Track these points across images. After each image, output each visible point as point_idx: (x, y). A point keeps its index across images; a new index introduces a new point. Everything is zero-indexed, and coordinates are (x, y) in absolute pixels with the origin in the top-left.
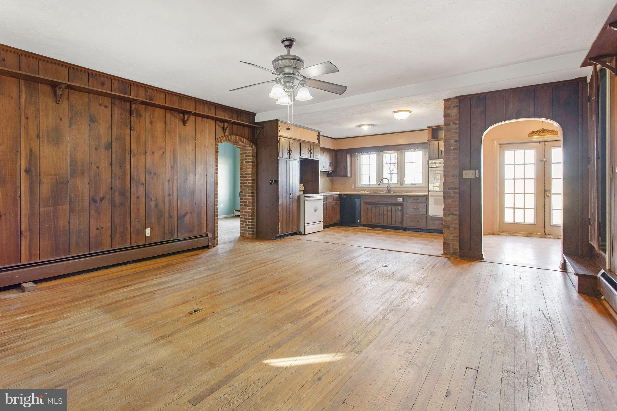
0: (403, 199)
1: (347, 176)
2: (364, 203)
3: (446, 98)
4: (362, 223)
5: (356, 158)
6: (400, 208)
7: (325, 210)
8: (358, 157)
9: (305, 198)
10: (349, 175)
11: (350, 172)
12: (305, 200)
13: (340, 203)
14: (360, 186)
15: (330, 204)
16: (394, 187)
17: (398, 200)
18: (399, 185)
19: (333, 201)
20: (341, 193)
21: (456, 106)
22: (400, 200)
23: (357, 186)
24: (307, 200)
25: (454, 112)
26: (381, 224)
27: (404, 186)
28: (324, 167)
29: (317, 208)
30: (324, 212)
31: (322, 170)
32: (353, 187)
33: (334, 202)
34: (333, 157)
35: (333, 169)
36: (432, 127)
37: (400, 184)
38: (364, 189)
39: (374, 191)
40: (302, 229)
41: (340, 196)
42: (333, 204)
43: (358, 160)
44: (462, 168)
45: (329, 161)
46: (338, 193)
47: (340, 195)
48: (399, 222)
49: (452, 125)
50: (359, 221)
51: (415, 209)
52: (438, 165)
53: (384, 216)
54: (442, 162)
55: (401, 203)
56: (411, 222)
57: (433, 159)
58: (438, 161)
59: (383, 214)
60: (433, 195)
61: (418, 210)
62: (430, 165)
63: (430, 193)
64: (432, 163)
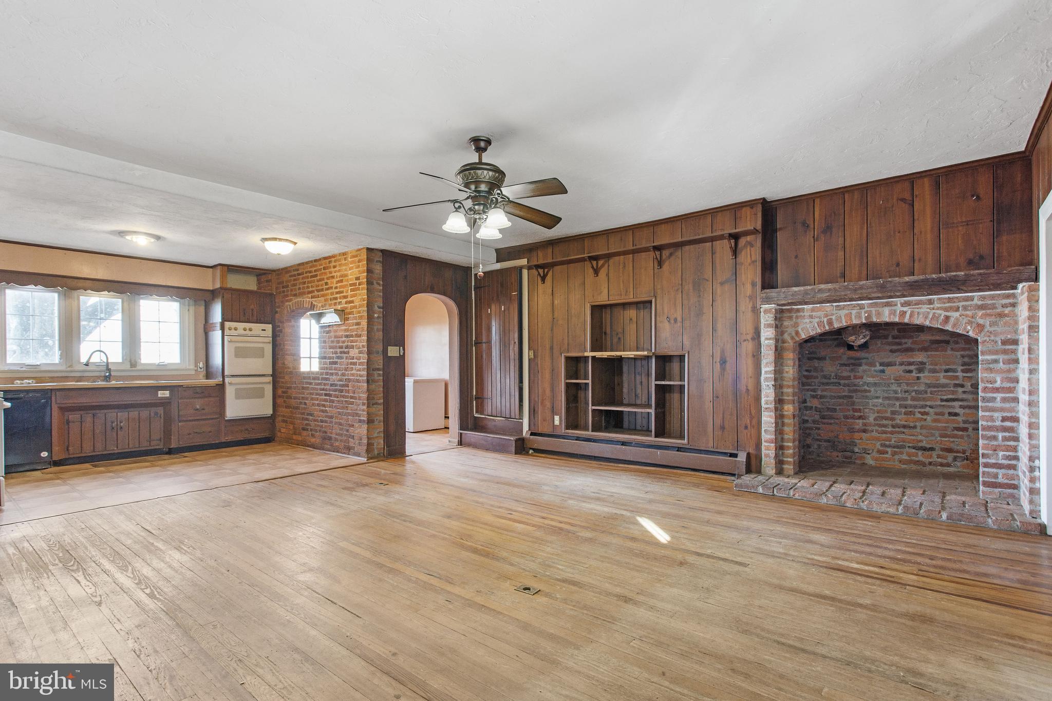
0: (172, 393)
2: (59, 408)
3: (370, 247)
4: (55, 458)
6: (161, 410)
17: (159, 395)
18: (128, 367)
21: (380, 261)
22: (163, 395)
25: (378, 268)
26: (109, 453)
27: (139, 368)
36: (228, 266)
37: (129, 363)
38: (22, 376)
44: (387, 343)
48: (157, 440)
49: (376, 286)
50: (44, 454)
51: (197, 409)
52: (241, 332)
53: (119, 432)
54: (248, 328)
55: (167, 401)
56: (189, 434)
57: (232, 321)
58: (241, 325)
59: (116, 430)
60: (233, 382)
61: (204, 412)
62: (227, 332)
63: (227, 380)
64: (236, 329)
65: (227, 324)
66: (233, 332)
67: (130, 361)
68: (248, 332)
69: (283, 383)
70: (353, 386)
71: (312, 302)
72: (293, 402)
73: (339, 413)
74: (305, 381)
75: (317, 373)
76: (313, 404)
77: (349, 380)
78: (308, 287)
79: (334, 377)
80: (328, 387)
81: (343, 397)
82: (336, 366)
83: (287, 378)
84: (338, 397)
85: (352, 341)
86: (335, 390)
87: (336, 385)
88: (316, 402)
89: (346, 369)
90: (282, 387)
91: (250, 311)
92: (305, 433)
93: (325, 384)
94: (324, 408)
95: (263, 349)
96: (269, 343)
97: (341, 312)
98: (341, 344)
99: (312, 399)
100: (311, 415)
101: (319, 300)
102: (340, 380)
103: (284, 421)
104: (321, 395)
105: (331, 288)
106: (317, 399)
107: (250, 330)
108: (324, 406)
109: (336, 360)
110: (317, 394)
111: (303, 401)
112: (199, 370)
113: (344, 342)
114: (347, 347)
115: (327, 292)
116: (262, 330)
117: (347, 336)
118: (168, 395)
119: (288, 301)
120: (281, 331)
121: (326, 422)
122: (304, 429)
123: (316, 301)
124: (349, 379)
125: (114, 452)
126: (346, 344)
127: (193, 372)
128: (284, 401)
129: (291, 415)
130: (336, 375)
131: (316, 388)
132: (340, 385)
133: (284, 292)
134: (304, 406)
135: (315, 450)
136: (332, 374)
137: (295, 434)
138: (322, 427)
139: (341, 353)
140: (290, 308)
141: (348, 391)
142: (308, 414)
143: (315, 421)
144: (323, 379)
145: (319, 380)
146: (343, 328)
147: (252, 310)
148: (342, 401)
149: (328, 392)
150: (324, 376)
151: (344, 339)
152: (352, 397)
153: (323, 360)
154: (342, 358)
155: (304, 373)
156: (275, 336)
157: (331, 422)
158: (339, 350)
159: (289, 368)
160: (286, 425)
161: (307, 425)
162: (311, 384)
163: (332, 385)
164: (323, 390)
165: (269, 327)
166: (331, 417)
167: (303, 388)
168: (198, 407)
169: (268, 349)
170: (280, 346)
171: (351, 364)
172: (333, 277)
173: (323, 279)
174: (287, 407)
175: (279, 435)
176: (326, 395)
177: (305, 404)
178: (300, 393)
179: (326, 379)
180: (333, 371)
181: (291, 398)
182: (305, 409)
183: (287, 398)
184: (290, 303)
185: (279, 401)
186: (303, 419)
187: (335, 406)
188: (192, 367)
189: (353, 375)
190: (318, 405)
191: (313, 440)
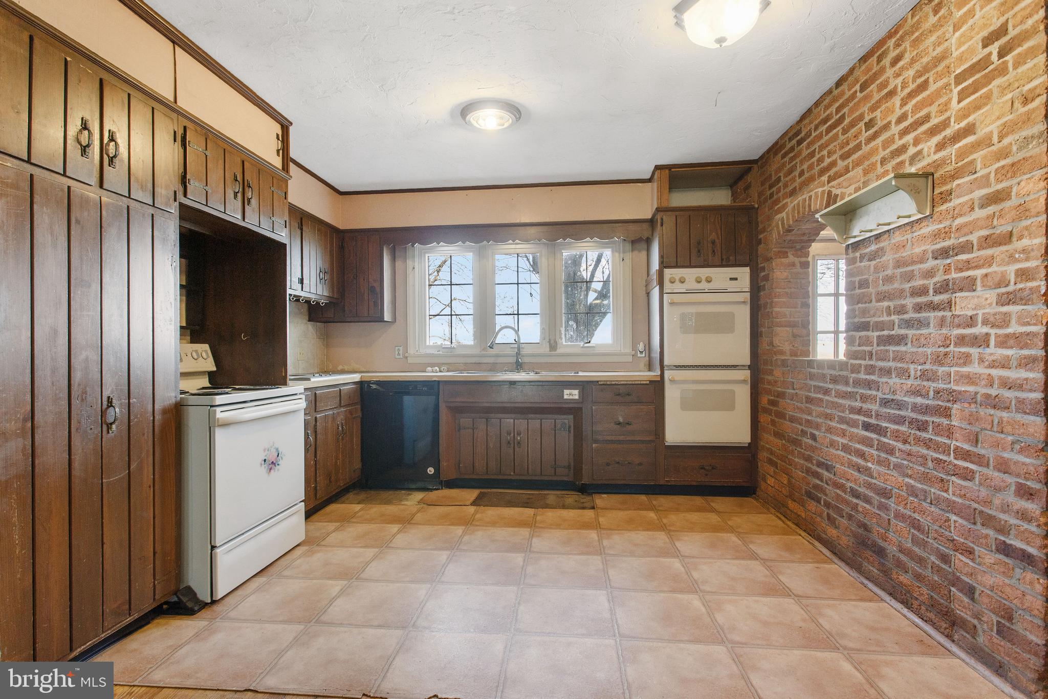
0: (582, 394)
1: (381, 319)
2: (449, 408)
4: (443, 477)
5: (410, 263)
6: (568, 419)
7: (313, 447)
8: (416, 259)
9: (211, 417)
10: (387, 317)
11: (390, 306)
12: (212, 425)
13: (362, 410)
14: (423, 351)
15: (330, 420)
16: (533, 355)
17: (566, 397)
18: (545, 349)
19: (340, 406)
20: (368, 376)
22: (571, 397)
23: (411, 351)
24: (226, 424)
26: (506, 477)
27: (559, 351)
28: (301, 281)
29: (277, 450)
30: (308, 455)
31: (293, 293)
32: (399, 354)
33: (342, 409)
34: (332, 256)
35: (333, 292)
36: (669, 167)
38: (436, 361)
39: (467, 367)
40: (196, 579)
41: (362, 389)
42: (340, 419)
43: (416, 269)
45: (320, 263)
46: (356, 377)
47: (361, 384)
48: (564, 467)
50: (431, 471)
51: (619, 424)
52: (691, 285)
53: (517, 449)
54: (704, 278)
55: (576, 405)
56: (608, 464)
57: (677, 266)
58: (690, 273)
59: (512, 445)
60: (676, 378)
61: (629, 428)
62: (668, 287)
63: (668, 374)
64: (682, 281)
65: (668, 273)
66: (678, 288)
67: (549, 342)
68: (704, 285)
69: (769, 383)
70: (973, 419)
71: (830, 193)
72: (788, 427)
73: (913, 491)
74: (813, 383)
75: (842, 365)
76: (832, 444)
77: (954, 396)
78: (821, 160)
79: (894, 381)
80: (874, 407)
81: (927, 444)
82: (902, 348)
83: (778, 373)
84: (905, 442)
85: (968, 265)
86: (900, 420)
87: (900, 405)
88: (841, 440)
89: (939, 360)
90: (769, 392)
91: (710, 245)
92: (812, 505)
93: (864, 399)
94: (860, 461)
95: (732, 315)
96: (744, 302)
97: (921, 182)
98: (918, 283)
99: (829, 430)
100: (828, 468)
101: (849, 179)
102: (917, 393)
103: (771, 462)
104: (854, 424)
105: (886, 127)
106: (843, 434)
107: (709, 280)
108: (862, 455)
109: (903, 332)
110: (842, 420)
111: (810, 430)
112: (639, 355)
113: (930, 274)
114: (943, 288)
115: (873, 144)
116: (731, 279)
117: (944, 253)
118: (577, 397)
119: (779, 211)
120: (766, 278)
121: (868, 500)
122: (810, 495)
123: (839, 186)
124: (951, 392)
125: (509, 478)
126: (939, 277)
127: (630, 359)
128: (772, 421)
129: (784, 453)
130: (899, 375)
131: (840, 405)
132: (915, 409)
133: (772, 195)
134: (810, 442)
135: (836, 560)
136: (888, 372)
137: (791, 496)
138: (855, 507)
139: (919, 308)
140: (783, 224)
141: (949, 432)
142: (819, 464)
143: (837, 485)
144: (857, 383)
145: (847, 383)
146: (930, 228)
147: (713, 243)
148: (924, 457)
149: (873, 421)
150: (862, 376)
151: (931, 263)
152: (966, 455)
153: (858, 334)
154: (922, 324)
155: (821, 364)
156: (756, 289)
157: (883, 507)
158: (909, 302)
159: (782, 353)
160: (774, 471)
161: (816, 487)
162: (827, 392)
163: (885, 403)
164: (859, 411)
165: (744, 274)
166: (885, 493)
167: (809, 400)
168: (621, 420)
169: (743, 315)
170: (765, 307)
171: (962, 340)
172: (892, 93)
173: (861, 118)
174: (778, 435)
175: (763, 487)
176: (867, 427)
177: (814, 437)
178: (801, 410)
179: (869, 384)
180: (891, 364)
181: (785, 419)
182: (813, 449)
183: (776, 416)
184: (784, 214)
185: (764, 418)
186: (808, 471)
187: (897, 467)
188: (628, 350)
189: (970, 379)
190: (845, 448)
191: (832, 532)
